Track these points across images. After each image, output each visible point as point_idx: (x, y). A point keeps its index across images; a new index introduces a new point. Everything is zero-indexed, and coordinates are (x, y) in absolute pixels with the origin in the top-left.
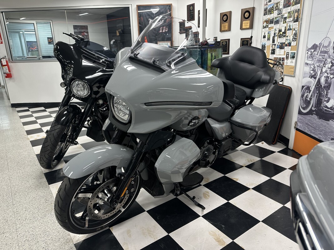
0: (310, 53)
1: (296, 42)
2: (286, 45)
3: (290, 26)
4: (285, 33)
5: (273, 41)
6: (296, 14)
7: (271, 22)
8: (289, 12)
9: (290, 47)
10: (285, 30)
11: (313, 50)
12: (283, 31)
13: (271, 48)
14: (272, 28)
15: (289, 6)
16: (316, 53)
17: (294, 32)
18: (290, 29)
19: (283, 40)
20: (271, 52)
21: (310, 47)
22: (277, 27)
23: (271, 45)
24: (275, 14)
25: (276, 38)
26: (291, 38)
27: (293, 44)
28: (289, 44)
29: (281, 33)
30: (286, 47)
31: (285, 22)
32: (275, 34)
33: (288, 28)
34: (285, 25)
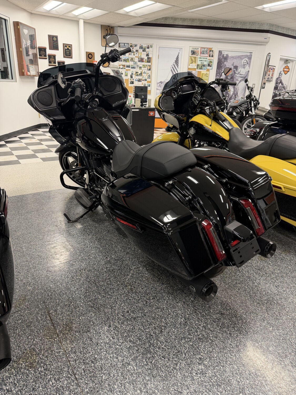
0: (159, 85)
1: (150, 79)
2: (143, 80)
3: (145, 72)
4: (141, 74)
5: (132, 77)
6: (149, 67)
7: (128, 66)
8: (143, 65)
9: (146, 81)
10: (141, 73)
11: (160, 84)
12: (140, 73)
13: (129, 81)
14: (130, 70)
15: (142, 62)
16: (162, 85)
17: (148, 75)
18: (145, 73)
19: (140, 77)
20: (129, 82)
21: (159, 82)
22: (134, 71)
23: (129, 79)
24: (131, 63)
25: (134, 76)
26: (146, 77)
27: (148, 80)
28: (146, 80)
29: (138, 74)
30: (143, 81)
31: (141, 69)
32: (132, 73)
33: (143, 72)
34: (141, 70)
